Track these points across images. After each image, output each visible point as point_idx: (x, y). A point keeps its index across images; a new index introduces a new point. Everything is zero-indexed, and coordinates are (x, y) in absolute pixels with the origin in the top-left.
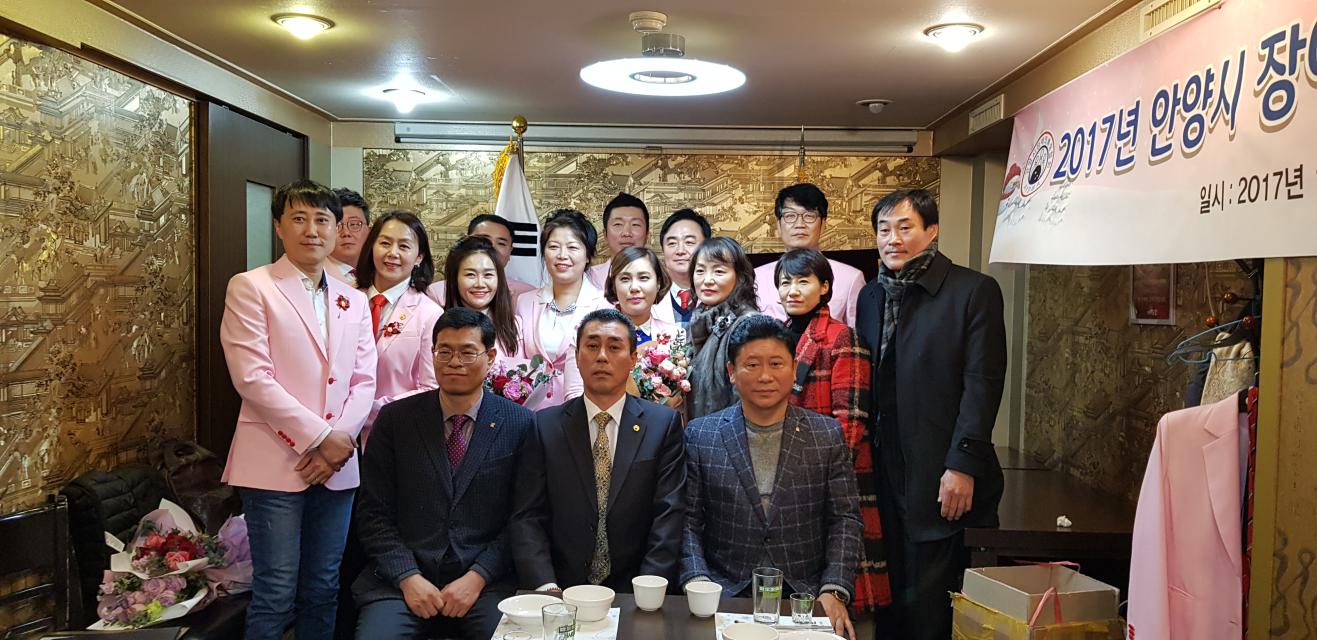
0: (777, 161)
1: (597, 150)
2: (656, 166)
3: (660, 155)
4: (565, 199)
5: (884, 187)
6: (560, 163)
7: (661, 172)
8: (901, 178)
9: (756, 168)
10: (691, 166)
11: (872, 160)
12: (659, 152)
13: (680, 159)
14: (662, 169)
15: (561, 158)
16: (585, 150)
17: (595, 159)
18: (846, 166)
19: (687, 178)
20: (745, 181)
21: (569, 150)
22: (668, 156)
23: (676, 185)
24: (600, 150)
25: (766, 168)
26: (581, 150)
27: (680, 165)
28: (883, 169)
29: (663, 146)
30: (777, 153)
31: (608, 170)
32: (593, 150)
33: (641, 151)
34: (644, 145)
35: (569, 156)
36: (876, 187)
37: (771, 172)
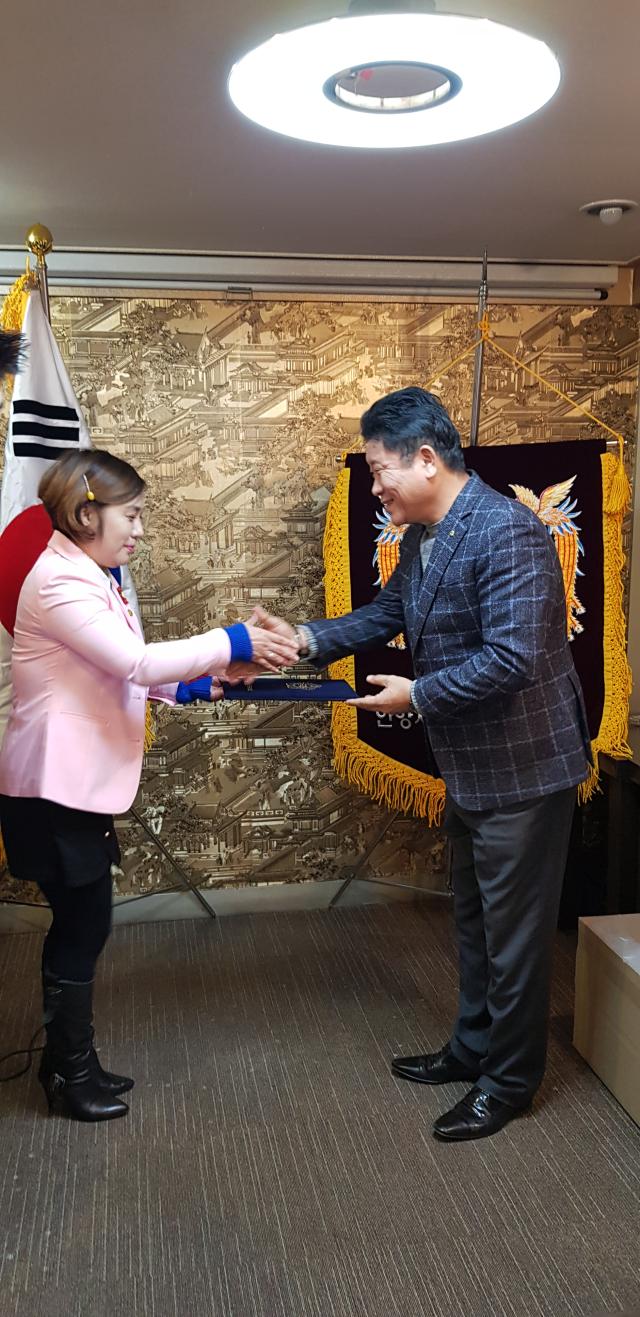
0: (420, 312)
1: (152, 293)
2: (242, 318)
3: (248, 301)
4: (106, 371)
5: (566, 351)
6: (97, 313)
7: (250, 329)
8: (589, 336)
9: (390, 322)
10: (297, 320)
11: (550, 311)
12: (246, 297)
13: (279, 308)
14: (252, 324)
15: (96, 306)
16: (132, 293)
17: (149, 308)
18: (515, 320)
19: (290, 338)
20: (376, 343)
21: (107, 293)
22: (261, 303)
23: (273, 348)
24: (158, 294)
25: (402, 322)
26: (126, 293)
27: (278, 318)
28: (566, 325)
29: (254, 287)
30: (419, 299)
31: (170, 326)
32: (145, 293)
33: (219, 296)
34: (225, 286)
35: (109, 303)
36: (556, 350)
37: (410, 329)
